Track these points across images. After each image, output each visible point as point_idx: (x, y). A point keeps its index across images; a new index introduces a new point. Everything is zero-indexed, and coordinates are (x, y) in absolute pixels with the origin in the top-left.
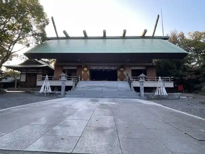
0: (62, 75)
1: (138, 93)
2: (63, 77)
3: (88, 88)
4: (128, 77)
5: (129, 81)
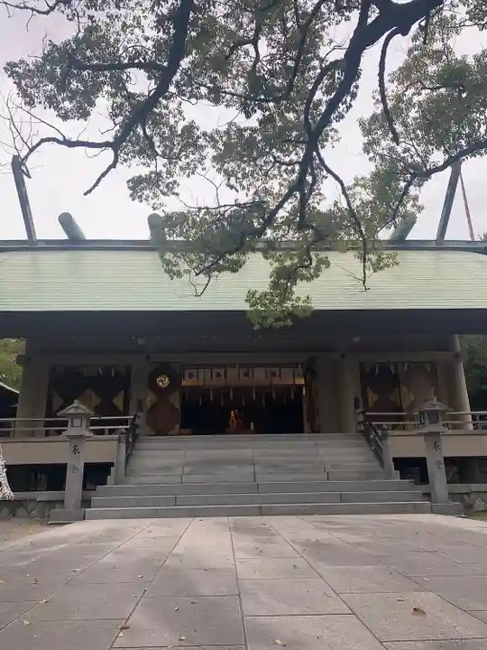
0: (72, 411)
1: (423, 489)
2: (77, 422)
3: (187, 469)
4: (359, 413)
5: (365, 434)
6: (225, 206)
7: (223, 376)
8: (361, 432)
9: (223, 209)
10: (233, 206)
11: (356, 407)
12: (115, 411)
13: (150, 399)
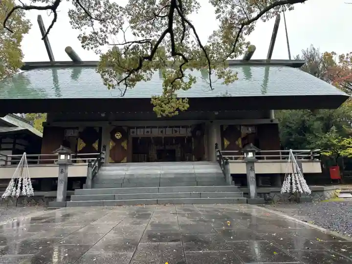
0: (60, 151)
1: (244, 190)
3: (125, 180)
4: (217, 151)
5: (219, 162)
6: (129, 43)
7: (150, 133)
8: (218, 160)
9: (128, 44)
10: (133, 42)
11: (216, 148)
12: (94, 151)
13: (111, 144)
